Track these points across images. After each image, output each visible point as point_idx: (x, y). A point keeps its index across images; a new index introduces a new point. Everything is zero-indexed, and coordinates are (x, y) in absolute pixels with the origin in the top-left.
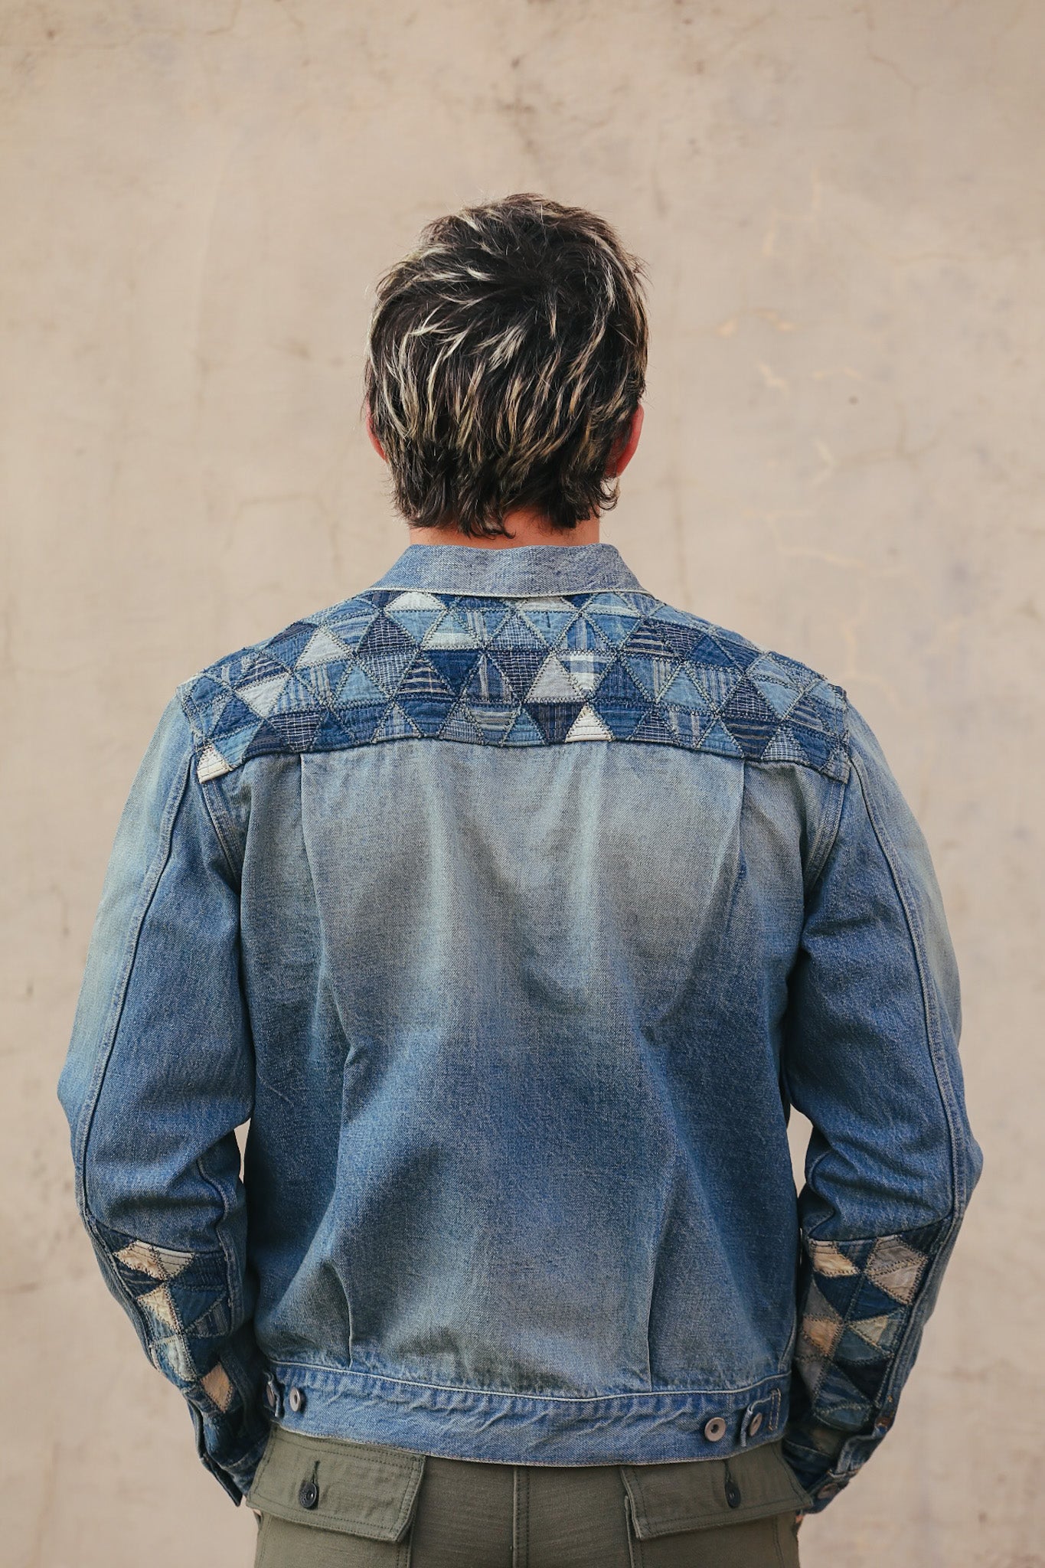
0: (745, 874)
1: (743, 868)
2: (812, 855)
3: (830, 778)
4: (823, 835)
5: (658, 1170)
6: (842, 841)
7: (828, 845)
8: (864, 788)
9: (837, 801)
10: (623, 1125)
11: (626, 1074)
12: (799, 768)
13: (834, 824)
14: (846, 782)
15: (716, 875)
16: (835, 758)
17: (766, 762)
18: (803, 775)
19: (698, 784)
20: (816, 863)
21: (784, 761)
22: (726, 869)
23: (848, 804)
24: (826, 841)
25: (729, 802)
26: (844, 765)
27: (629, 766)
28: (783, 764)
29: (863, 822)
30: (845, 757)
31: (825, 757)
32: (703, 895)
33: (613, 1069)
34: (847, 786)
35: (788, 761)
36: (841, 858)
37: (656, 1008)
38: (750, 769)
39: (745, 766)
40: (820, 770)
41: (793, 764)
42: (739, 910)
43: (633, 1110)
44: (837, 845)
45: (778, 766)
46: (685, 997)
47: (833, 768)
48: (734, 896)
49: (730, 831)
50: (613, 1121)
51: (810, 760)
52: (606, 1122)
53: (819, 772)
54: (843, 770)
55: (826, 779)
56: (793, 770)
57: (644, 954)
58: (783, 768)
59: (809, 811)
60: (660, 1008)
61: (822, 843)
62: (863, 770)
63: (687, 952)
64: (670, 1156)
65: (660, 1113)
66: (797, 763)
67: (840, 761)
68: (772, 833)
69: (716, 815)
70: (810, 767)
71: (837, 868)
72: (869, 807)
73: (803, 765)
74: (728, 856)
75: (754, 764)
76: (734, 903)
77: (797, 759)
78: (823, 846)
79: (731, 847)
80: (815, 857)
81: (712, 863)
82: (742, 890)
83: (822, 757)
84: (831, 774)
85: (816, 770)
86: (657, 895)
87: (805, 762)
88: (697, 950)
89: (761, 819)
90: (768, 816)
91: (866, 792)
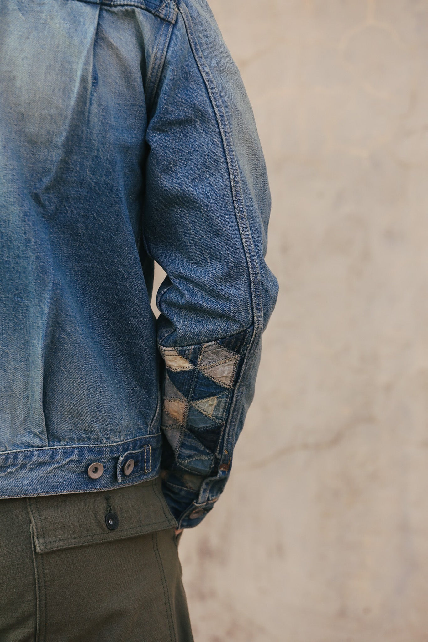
0: (97, 83)
1: (95, 79)
2: (149, 73)
3: (162, 19)
4: (156, 58)
5: (40, 293)
6: (169, 63)
7: (159, 66)
8: (188, 29)
9: (166, 35)
10: (17, 263)
11: (16, 225)
12: (137, 10)
13: (163, 50)
14: (173, 22)
15: (77, 84)
16: (166, 6)
17: (115, 6)
18: (141, 16)
19: (64, 19)
20: (153, 80)
21: (127, 5)
22: (84, 80)
23: (174, 37)
24: (158, 62)
25: (86, 33)
26: (172, 11)
27: (16, 7)
28: (127, 8)
29: (186, 52)
30: (174, 5)
31: (158, 4)
32: (69, 98)
33: (9, 222)
34: (175, 25)
35: (131, 5)
36: (169, 74)
37: (41, 180)
38: (104, 12)
39: (101, 10)
40: (153, 12)
41: (134, 8)
42: (94, 109)
43: (22, 251)
44: (166, 66)
45: (123, 9)
46: (63, 173)
47: (164, 12)
48: (91, 99)
49: (85, 52)
50: (11, 260)
51: (146, 5)
52: (6, 261)
53: (153, 14)
54: (171, 14)
55: (159, 20)
56: (133, 12)
57: (32, 142)
58: (127, 11)
59: (146, 41)
60: (44, 180)
61: (155, 64)
62: (187, 16)
63: (60, 140)
64: (48, 283)
65: (40, 253)
66: (137, 7)
67: (170, 8)
68: (118, 56)
69: (76, 41)
70: (147, 10)
71: (166, 81)
72: (191, 41)
73: (141, 8)
74: (85, 70)
75: (106, 8)
76: (91, 104)
77: (136, 4)
78: (156, 66)
79: (86, 63)
80: (152, 75)
81: (75, 75)
82: (95, 94)
83: (156, 3)
84: (162, 16)
85: (150, 12)
86: (37, 98)
87: (142, 6)
88: (67, 138)
89: (110, 46)
90: (115, 44)
91: (189, 31)
